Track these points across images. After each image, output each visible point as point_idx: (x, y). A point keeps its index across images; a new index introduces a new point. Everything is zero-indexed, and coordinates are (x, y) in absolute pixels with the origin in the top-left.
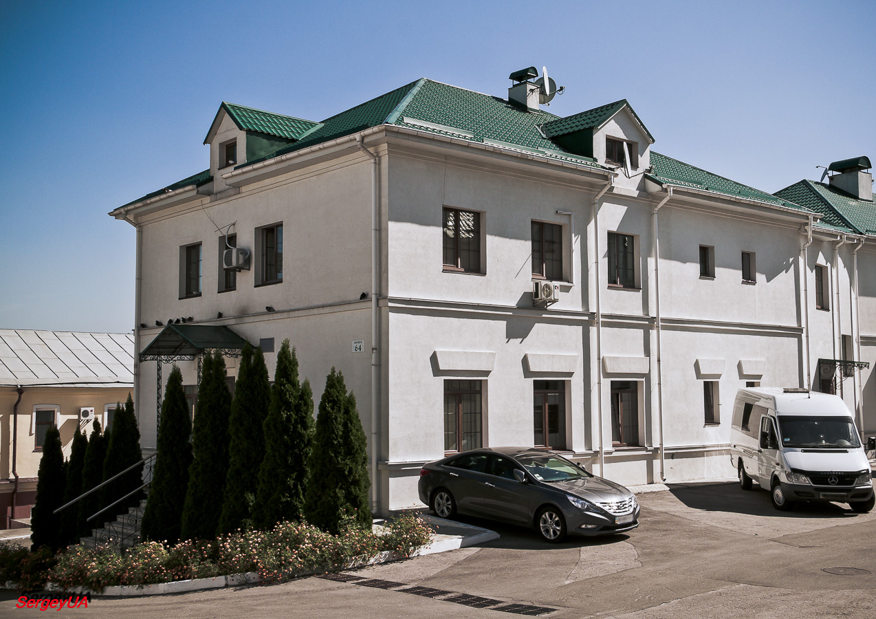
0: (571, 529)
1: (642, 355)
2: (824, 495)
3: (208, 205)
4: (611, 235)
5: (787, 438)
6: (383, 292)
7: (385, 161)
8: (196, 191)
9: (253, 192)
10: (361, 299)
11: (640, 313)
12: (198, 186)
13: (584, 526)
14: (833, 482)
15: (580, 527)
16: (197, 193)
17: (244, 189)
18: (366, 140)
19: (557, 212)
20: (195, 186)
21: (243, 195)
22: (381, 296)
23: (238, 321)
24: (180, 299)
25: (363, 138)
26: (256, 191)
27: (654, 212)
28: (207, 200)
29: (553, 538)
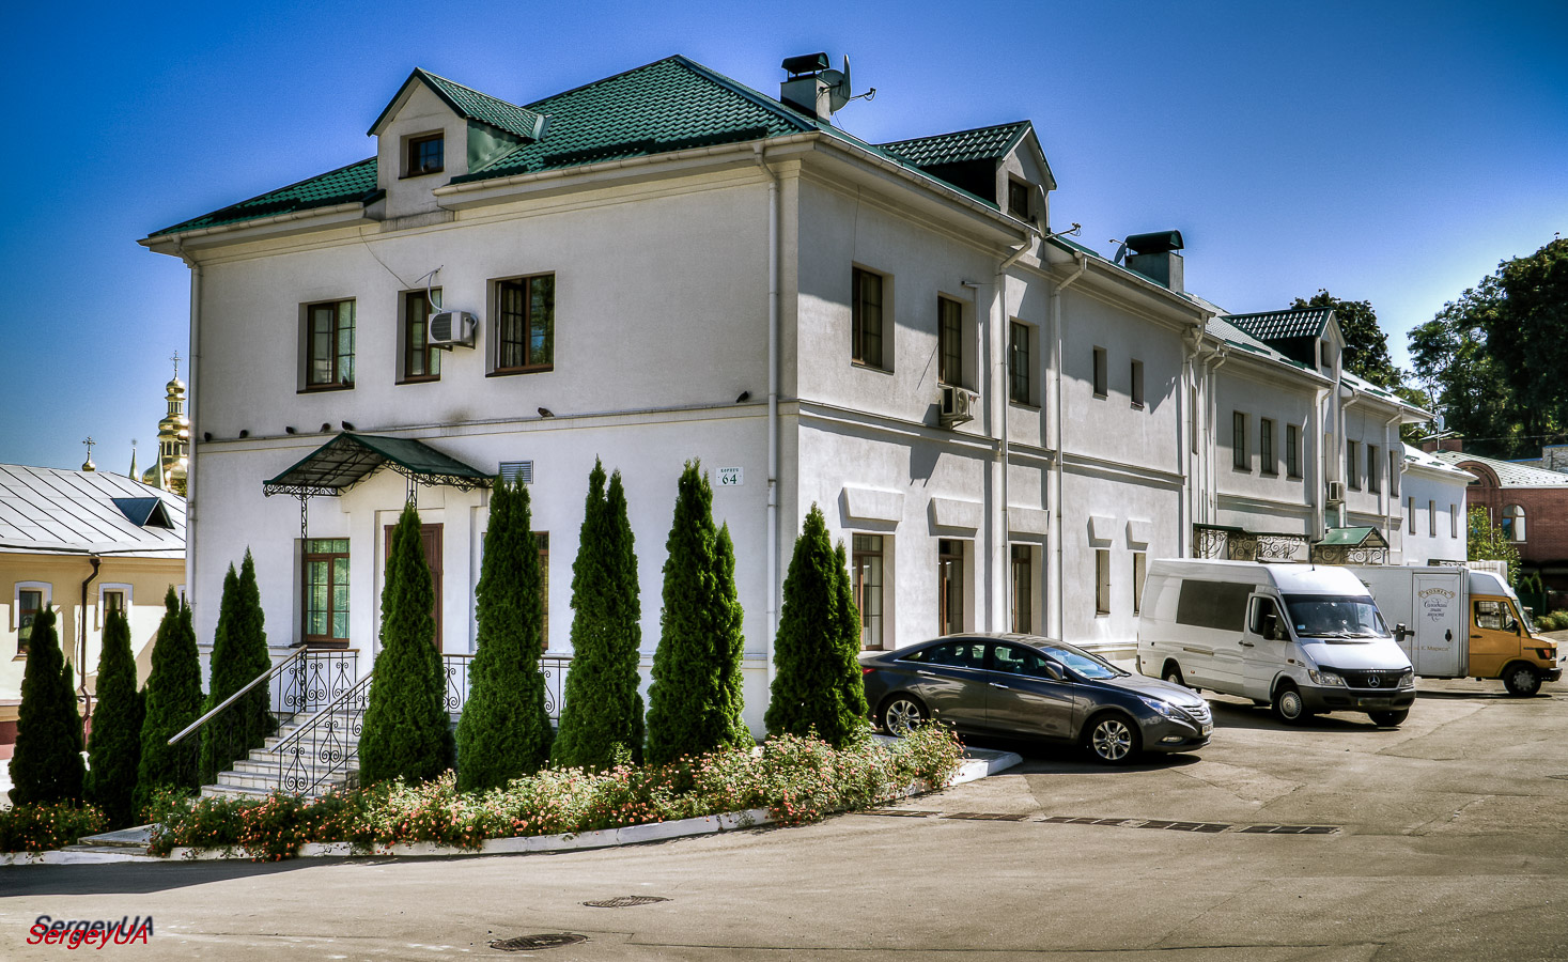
0: (1148, 743)
1: (1040, 508)
2: (1362, 702)
3: (376, 237)
4: (1014, 324)
5: (1301, 624)
6: (786, 392)
7: (792, 188)
8: (362, 212)
9: (486, 220)
10: (738, 401)
11: (1037, 444)
12: (366, 204)
13: (1165, 739)
14: (1374, 684)
15: (1161, 741)
16: (365, 216)
17: (464, 214)
18: (770, 153)
19: (963, 283)
20: (361, 204)
21: (461, 223)
22: (784, 397)
23: (447, 431)
24: (298, 392)
25: (765, 149)
26: (490, 219)
27: (1056, 292)
28: (376, 227)
29: (1115, 758)
